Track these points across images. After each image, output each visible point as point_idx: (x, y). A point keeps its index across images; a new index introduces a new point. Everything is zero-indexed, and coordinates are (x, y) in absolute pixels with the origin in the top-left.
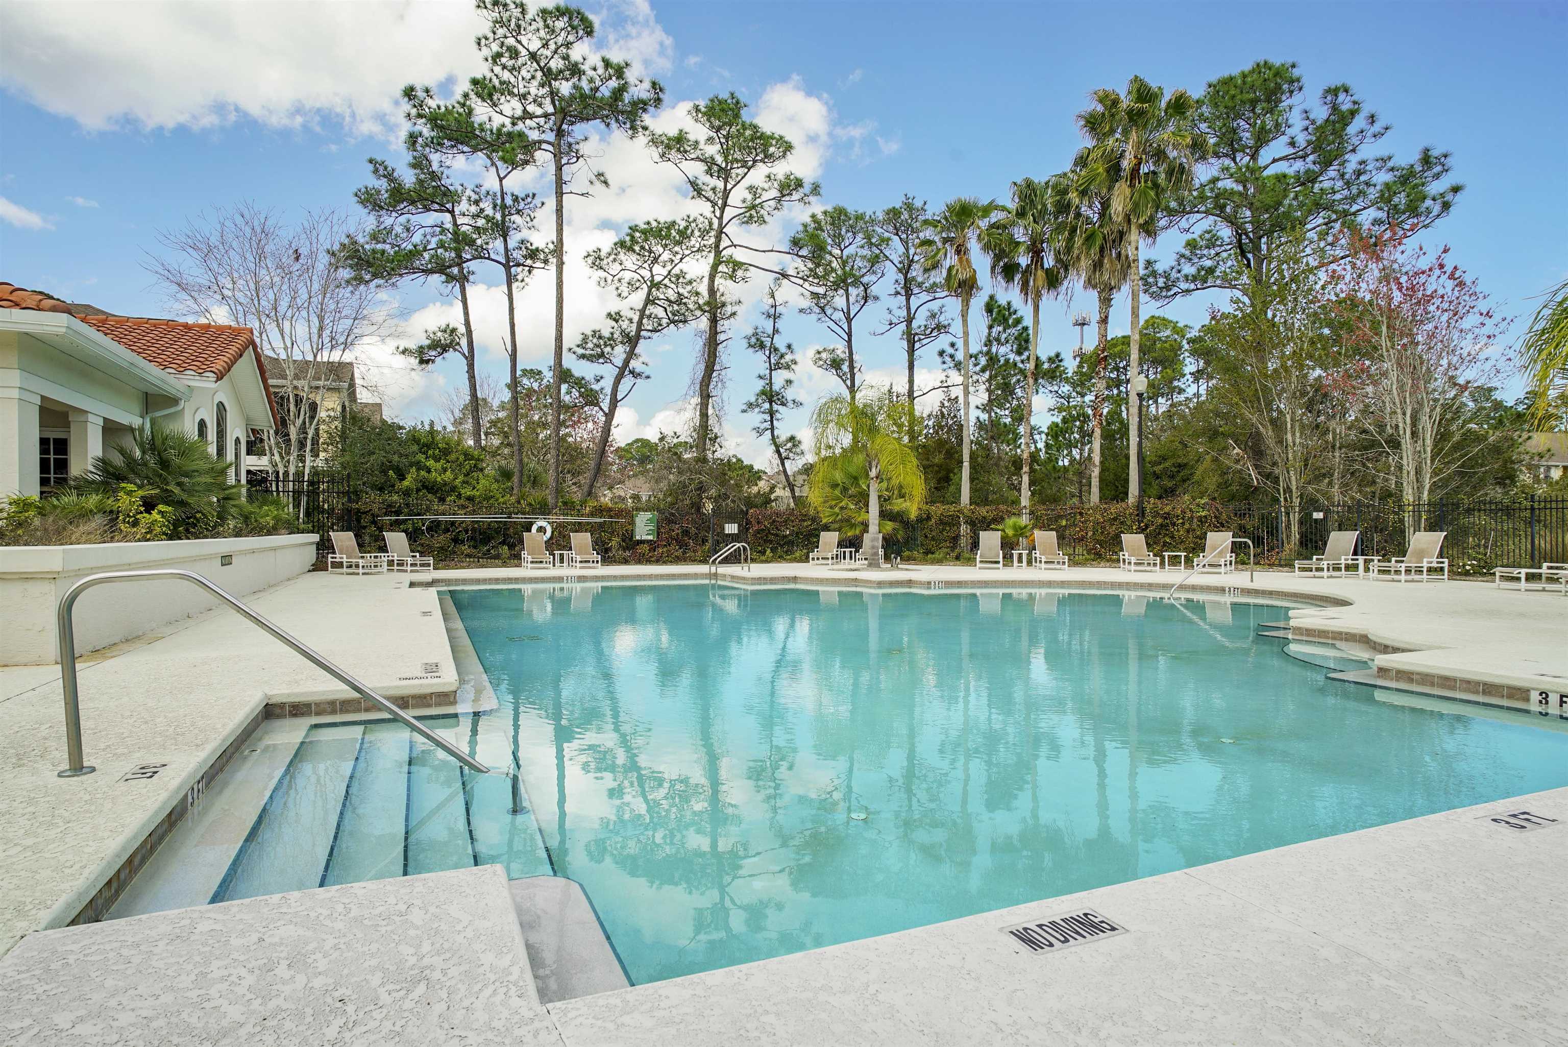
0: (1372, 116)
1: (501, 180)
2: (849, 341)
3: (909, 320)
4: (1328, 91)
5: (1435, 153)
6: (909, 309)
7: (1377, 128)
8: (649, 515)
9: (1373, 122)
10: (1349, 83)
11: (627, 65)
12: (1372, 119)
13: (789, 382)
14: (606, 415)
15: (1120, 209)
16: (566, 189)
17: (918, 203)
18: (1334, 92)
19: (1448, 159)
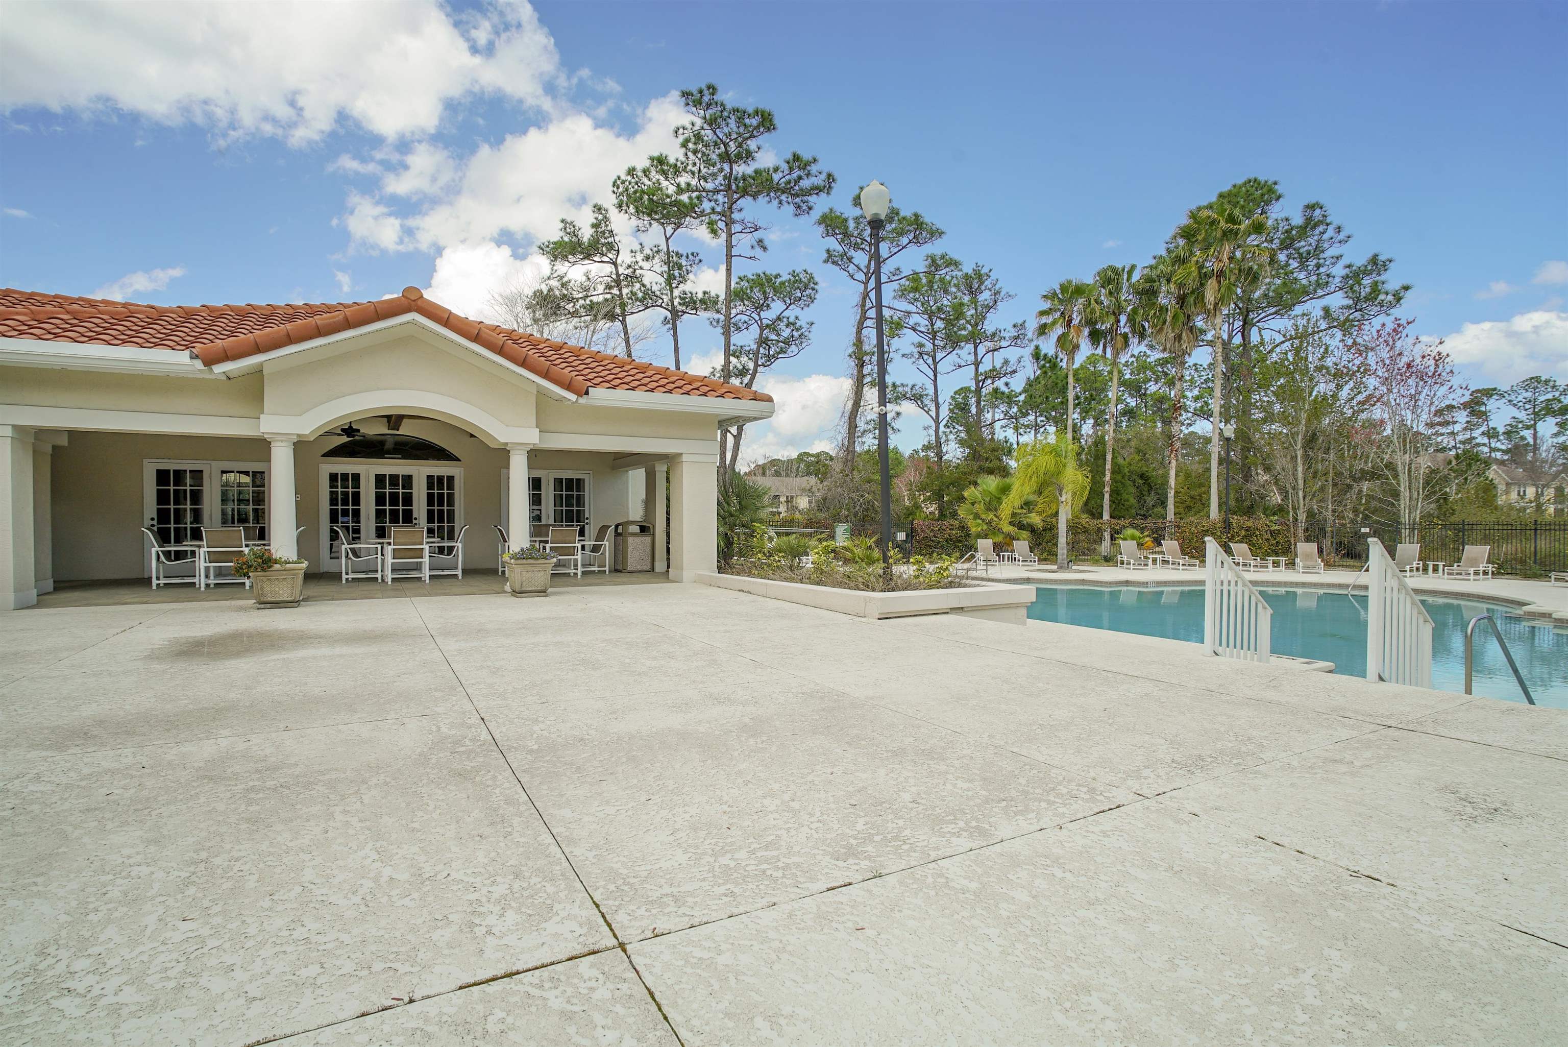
0: (1339, 228)
1: (667, 240)
2: (935, 381)
3: (977, 364)
4: (1307, 207)
5: (1382, 258)
6: (976, 354)
7: (1342, 236)
8: (845, 526)
9: (1339, 232)
10: (1322, 202)
11: (815, 160)
12: (1339, 229)
13: (898, 414)
14: (734, 436)
15: (1212, 299)
16: (734, 252)
17: (984, 271)
18: (1311, 207)
19: (1392, 264)
